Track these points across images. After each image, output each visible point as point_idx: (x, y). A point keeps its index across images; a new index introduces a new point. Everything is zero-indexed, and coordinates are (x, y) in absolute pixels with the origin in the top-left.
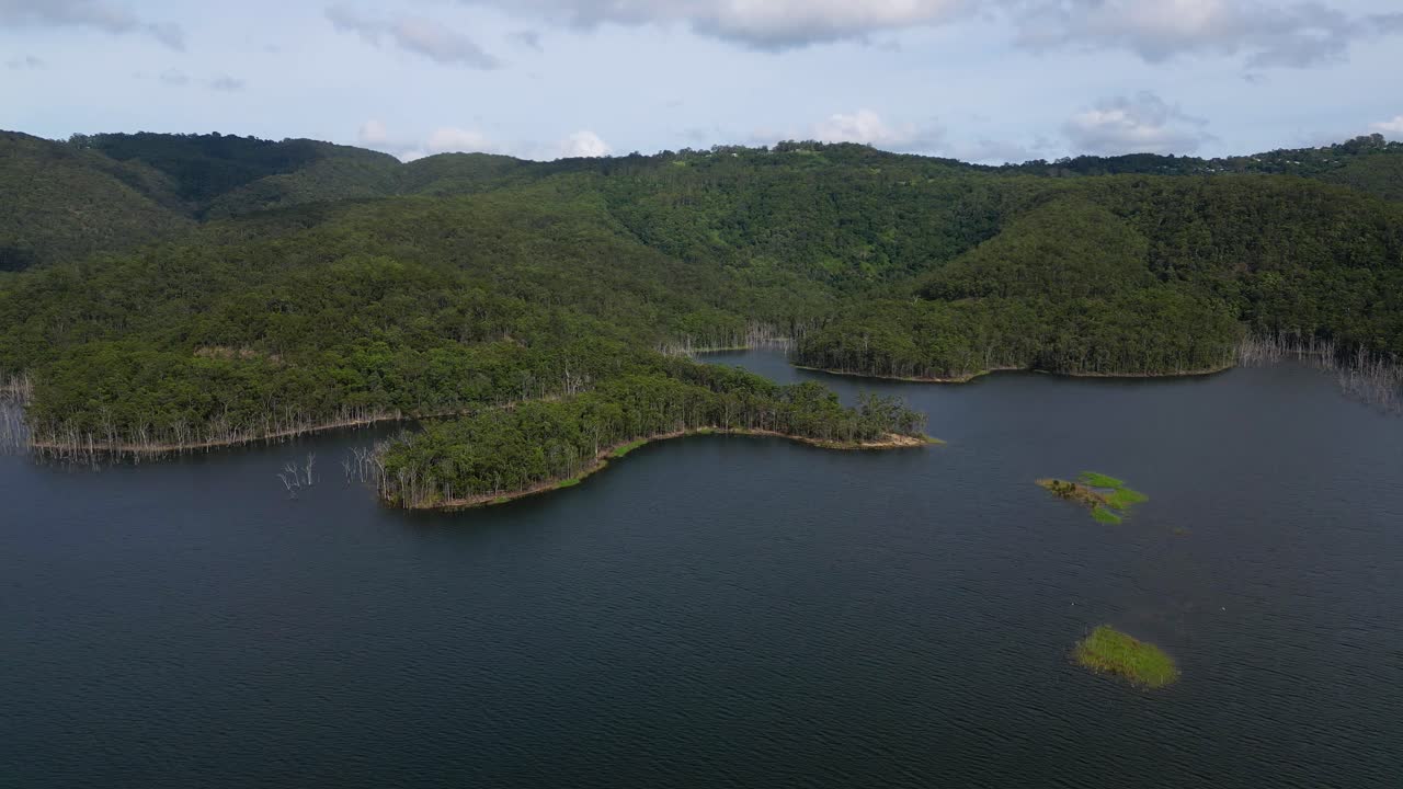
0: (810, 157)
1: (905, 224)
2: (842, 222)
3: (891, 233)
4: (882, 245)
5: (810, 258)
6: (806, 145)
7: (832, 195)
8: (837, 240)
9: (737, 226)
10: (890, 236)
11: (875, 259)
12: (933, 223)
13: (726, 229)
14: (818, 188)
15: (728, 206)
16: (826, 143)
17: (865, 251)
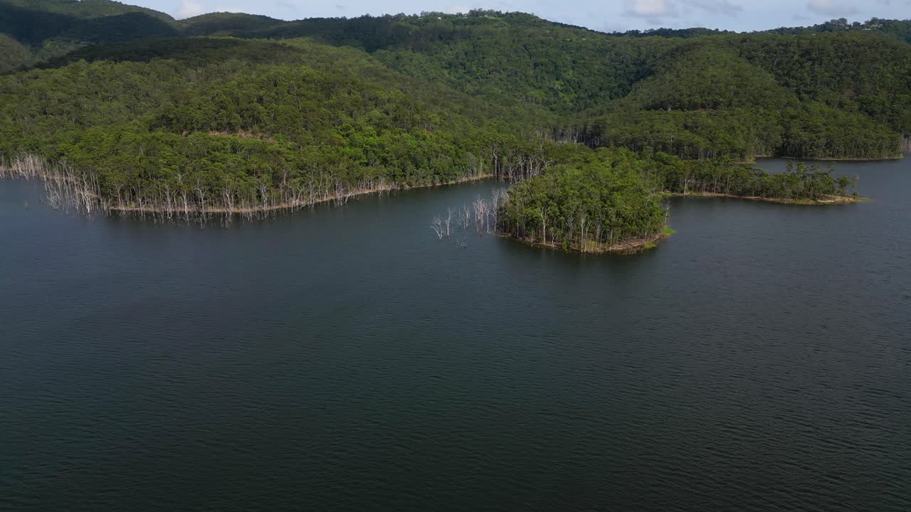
0: (496, 21)
1: (578, 67)
2: (536, 65)
3: (571, 73)
4: (568, 81)
5: (520, 89)
6: (491, 13)
7: (525, 46)
8: (536, 77)
9: (460, 67)
10: (570, 75)
11: (566, 91)
12: (596, 67)
13: (453, 68)
14: (514, 41)
15: (450, 52)
16: (503, 12)
17: (557, 85)
